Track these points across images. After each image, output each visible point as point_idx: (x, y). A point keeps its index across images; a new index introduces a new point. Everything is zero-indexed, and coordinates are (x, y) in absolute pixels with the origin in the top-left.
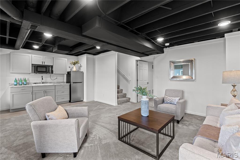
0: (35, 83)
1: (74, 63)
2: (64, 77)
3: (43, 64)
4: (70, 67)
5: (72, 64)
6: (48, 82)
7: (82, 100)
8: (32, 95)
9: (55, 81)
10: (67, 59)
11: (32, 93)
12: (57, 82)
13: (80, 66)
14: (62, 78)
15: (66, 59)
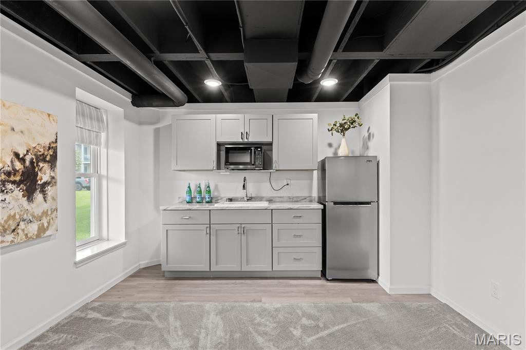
0: (231, 200)
1: (341, 125)
2: (312, 179)
3: (246, 140)
4: (330, 145)
5: (334, 132)
6: (263, 198)
7: (372, 275)
8: (208, 235)
9: (285, 193)
10: (317, 115)
11: (208, 229)
12: (289, 198)
13: (367, 135)
14: (305, 183)
15: (315, 116)
